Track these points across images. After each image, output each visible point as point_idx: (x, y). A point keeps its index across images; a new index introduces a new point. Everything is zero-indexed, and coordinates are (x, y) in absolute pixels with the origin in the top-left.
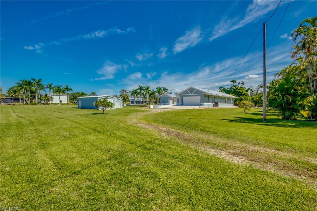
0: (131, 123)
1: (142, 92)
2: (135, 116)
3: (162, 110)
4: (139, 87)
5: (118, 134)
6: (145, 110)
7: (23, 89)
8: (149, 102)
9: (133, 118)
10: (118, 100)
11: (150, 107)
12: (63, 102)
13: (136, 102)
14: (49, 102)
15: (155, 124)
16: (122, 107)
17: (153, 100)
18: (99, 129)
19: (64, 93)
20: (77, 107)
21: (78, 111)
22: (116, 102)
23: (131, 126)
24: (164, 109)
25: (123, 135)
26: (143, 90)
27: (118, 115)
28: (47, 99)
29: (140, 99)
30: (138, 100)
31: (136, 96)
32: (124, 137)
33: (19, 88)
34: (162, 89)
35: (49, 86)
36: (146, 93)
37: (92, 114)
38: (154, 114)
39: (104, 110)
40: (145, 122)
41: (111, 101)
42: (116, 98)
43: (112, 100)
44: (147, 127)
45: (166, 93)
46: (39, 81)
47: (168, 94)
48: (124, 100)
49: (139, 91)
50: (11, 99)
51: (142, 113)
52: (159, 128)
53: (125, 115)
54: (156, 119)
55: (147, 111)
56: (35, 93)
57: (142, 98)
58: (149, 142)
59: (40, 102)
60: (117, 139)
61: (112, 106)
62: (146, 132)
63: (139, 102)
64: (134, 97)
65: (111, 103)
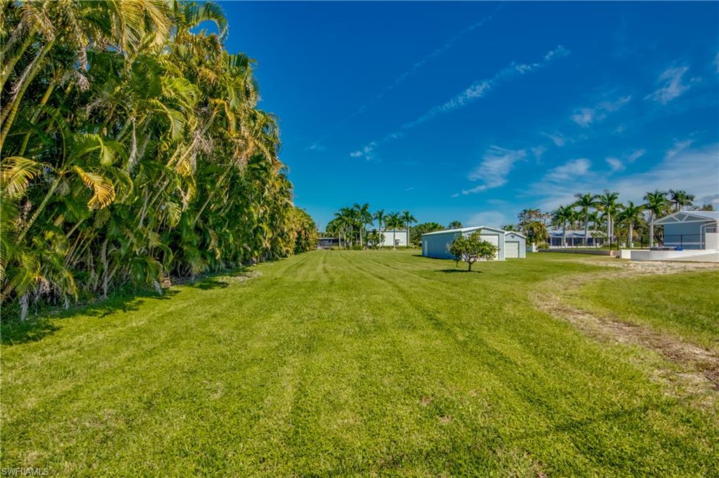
0: (545, 307)
1: (591, 211)
2: (562, 282)
3: (672, 268)
4: (577, 199)
5: (492, 343)
6: (602, 264)
7: (344, 224)
8: (617, 239)
9: (552, 291)
10: (513, 237)
11: (618, 257)
12: (400, 244)
13: (569, 241)
14: (378, 245)
15: (646, 324)
16: (523, 255)
17: (632, 233)
18: (442, 317)
19: (401, 226)
20: (421, 254)
21: (419, 264)
22: (506, 242)
23: (543, 317)
24: (683, 265)
25: (507, 353)
26: (594, 205)
27: (508, 279)
28: (376, 238)
29: (583, 232)
30: (575, 236)
31: (568, 224)
32: (507, 361)
33: (338, 222)
34: (669, 197)
35: (378, 215)
36: (606, 214)
37: (444, 271)
38: (636, 282)
39: (470, 263)
40: (597, 310)
41: (493, 240)
42: (506, 233)
43: (497, 237)
44: (605, 330)
45: (684, 210)
46: (365, 207)
47: (696, 213)
48: (531, 237)
49: (578, 209)
50: (330, 240)
51: (589, 274)
52: (668, 345)
53: (528, 280)
54: (648, 301)
55: (607, 268)
56: (358, 229)
57: (591, 228)
58: (617, 415)
59: (366, 245)
60: (483, 363)
61: (490, 254)
62: (603, 355)
63: (578, 241)
64: (561, 228)
65: (489, 245)
